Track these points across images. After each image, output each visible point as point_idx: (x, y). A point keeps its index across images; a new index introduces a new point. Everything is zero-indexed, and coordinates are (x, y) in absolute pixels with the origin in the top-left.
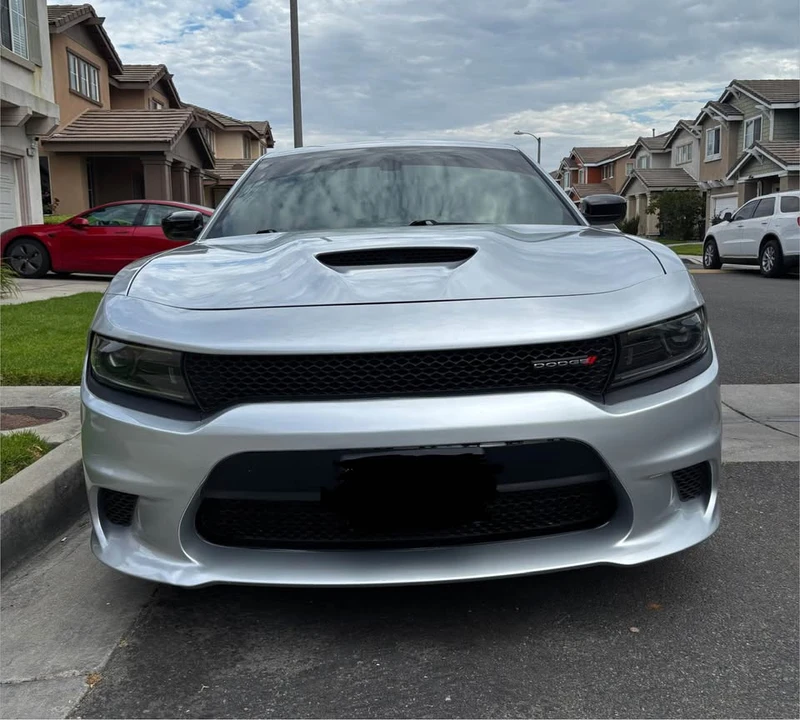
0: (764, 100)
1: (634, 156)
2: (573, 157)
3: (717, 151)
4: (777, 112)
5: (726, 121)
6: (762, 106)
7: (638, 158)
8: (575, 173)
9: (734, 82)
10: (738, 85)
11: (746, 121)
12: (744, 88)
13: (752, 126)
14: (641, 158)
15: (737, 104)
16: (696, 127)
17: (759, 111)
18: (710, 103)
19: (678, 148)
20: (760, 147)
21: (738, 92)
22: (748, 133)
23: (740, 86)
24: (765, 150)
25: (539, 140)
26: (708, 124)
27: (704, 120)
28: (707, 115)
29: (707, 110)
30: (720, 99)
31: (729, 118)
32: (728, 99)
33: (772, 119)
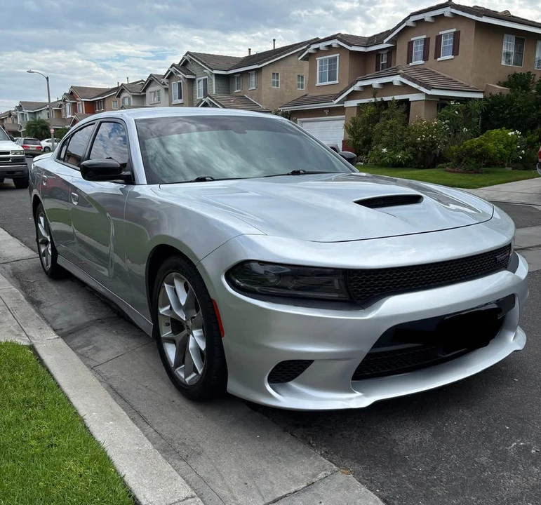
0: (209, 67)
1: (119, 96)
2: (72, 93)
3: (180, 97)
4: (216, 75)
5: (185, 78)
6: (208, 71)
7: (122, 97)
8: (74, 105)
9: (188, 53)
10: (191, 55)
11: (197, 79)
12: (194, 58)
13: (201, 83)
14: (124, 98)
15: (191, 67)
16: (165, 80)
17: (206, 74)
18: (173, 65)
19: (151, 93)
20: (211, 97)
21: (191, 60)
22: (199, 87)
23: (192, 56)
24: (213, 99)
25: (47, 78)
26: (173, 78)
27: (170, 76)
28: (172, 73)
29: (172, 70)
30: (180, 63)
31: (188, 76)
32: (185, 64)
33: (214, 80)
